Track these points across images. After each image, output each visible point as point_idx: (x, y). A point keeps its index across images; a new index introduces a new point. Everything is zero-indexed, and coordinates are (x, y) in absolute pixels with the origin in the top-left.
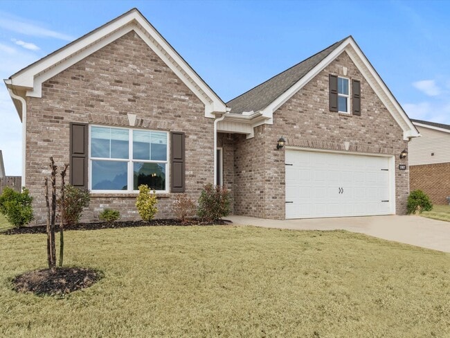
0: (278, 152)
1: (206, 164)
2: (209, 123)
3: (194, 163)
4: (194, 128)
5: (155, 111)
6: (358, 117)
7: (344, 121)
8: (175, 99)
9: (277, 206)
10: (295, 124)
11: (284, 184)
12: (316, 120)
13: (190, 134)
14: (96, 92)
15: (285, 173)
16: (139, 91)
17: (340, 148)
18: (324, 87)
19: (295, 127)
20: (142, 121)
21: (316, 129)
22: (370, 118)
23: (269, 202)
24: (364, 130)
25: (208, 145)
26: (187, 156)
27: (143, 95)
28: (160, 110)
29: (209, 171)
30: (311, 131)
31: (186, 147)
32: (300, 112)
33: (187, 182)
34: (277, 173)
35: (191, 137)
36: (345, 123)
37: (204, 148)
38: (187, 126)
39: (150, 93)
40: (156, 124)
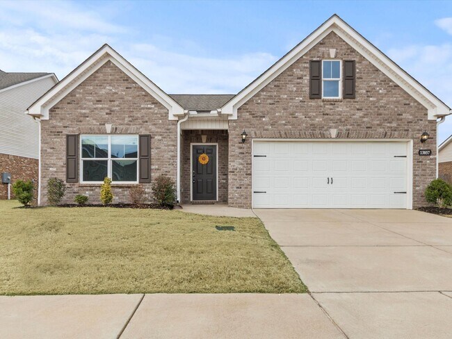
0: (244, 145)
1: (170, 159)
2: (173, 124)
3: (159, 159)
4: (159, 130)
5: (127, 120)
6: (352, 100)
7: (331, 107)
8: (143, 108)
9: (242, 196)
10: (264, 117)
11: (251, 174)
12: (291, 110)
13: (155, 135)
14: (83, 111)
15: (251, 164)
16: (114, 106)
17: (323, 136)
18: (302, 75)
19: (264, 119)
20: (116, 128)
21: (290, 119)
22: (371, 99)
23: (232, 192)
24: (360, 114)
25: (172, 143)
26: (152, 153)
27: (117, 108)
28: (130, 119)
29: (173, 165)
30: (284, 122)
31: (152, 146)
32: (270, 104)
33: (152, 174)
34: (242, 164)
35: (156, 137)
36: (331, 109)
37: (168, 146)
38: (153, 128)
39: (122, 106)
40: (127, 130)
